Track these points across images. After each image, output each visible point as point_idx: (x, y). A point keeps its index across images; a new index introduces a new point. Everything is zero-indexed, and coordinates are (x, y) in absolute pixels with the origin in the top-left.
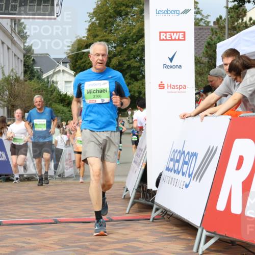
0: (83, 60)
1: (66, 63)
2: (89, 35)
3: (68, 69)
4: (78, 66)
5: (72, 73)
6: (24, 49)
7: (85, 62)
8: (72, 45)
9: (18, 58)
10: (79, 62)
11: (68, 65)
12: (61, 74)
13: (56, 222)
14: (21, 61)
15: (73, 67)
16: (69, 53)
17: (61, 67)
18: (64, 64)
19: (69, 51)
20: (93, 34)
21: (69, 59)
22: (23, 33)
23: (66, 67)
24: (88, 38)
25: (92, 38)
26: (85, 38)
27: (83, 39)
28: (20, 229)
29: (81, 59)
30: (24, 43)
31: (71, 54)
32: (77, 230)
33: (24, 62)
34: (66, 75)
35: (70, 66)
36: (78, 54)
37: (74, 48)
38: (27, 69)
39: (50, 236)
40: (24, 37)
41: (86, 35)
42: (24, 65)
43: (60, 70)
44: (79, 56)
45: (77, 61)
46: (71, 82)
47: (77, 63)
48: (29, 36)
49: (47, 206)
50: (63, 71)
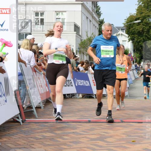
0: (134, 28)
1: (124, 30)
2: (137, 13)
3: (124, 33)
4: (130, 31)
5: (127, 35)
6: (99, 21)
7: (134, 29)
8: (127, 19)
9: (96, 27)
10: (131, 29)
11: (124, 31)
12: (120, 36)
13: (122, 122)
14: (97, 28)
15: (128, 32)
16: (125, 24)
17: (120, 32)
18: (122, 30)
19: (125, 23)
20: (140, 12)
21: (125, 27)
22: (99, 12)
23: (123, 32)
24: (137, 15)
25: (140, 15)
26: (135, 15)
27: (134, 15)
28: (101, 125)
29: (133, 27)
30: (99, 18)
31: (126, 24)
32: (135, 126)
33: (99, 29)
34: (123, 37)
35: (126, 31)
36: (131, 24)
37: (129, 20)
38: (100, 33)
39: (119, 130)
40: (99, 14)
41: (136, 13)
42: (99, 31)
43: (119, 34)
44: (131, 25)
45: (130, 29)
46: (126, 41)
47: (130, 30)
48: (102, 14)
49: (115, 112)
50: (122, 34)
